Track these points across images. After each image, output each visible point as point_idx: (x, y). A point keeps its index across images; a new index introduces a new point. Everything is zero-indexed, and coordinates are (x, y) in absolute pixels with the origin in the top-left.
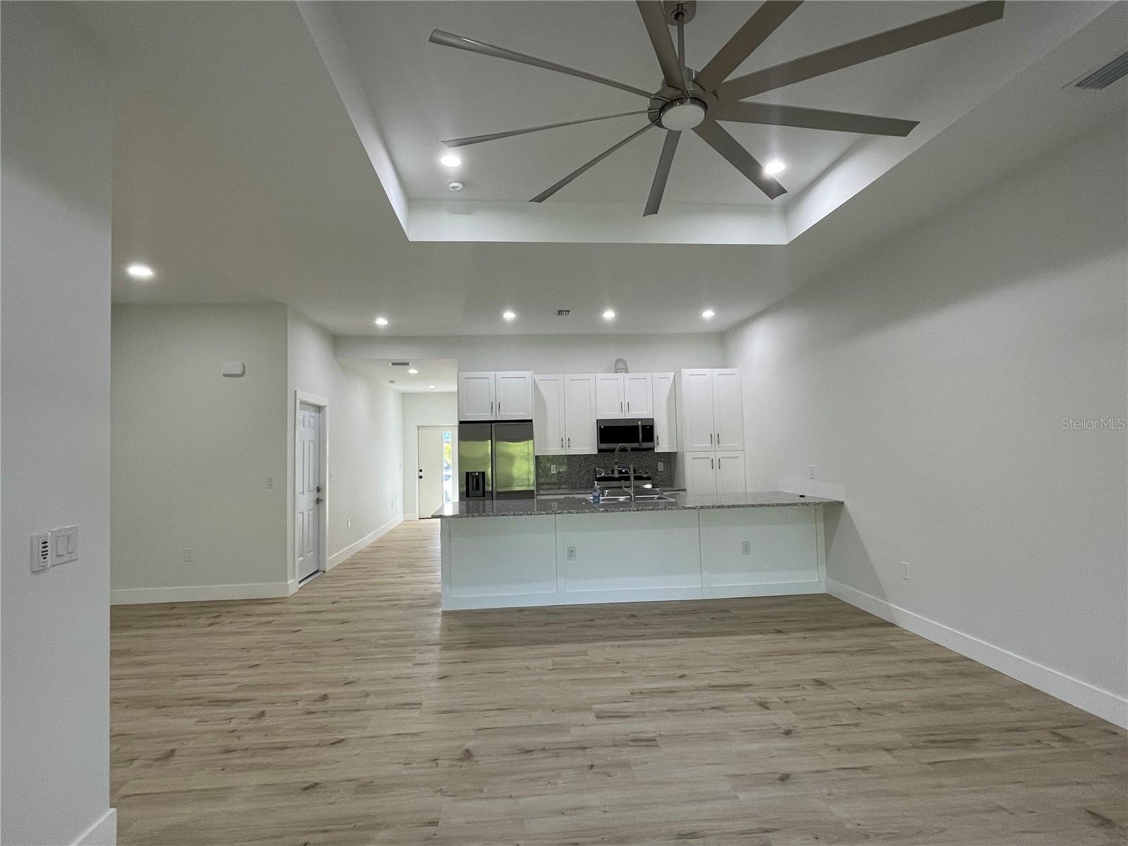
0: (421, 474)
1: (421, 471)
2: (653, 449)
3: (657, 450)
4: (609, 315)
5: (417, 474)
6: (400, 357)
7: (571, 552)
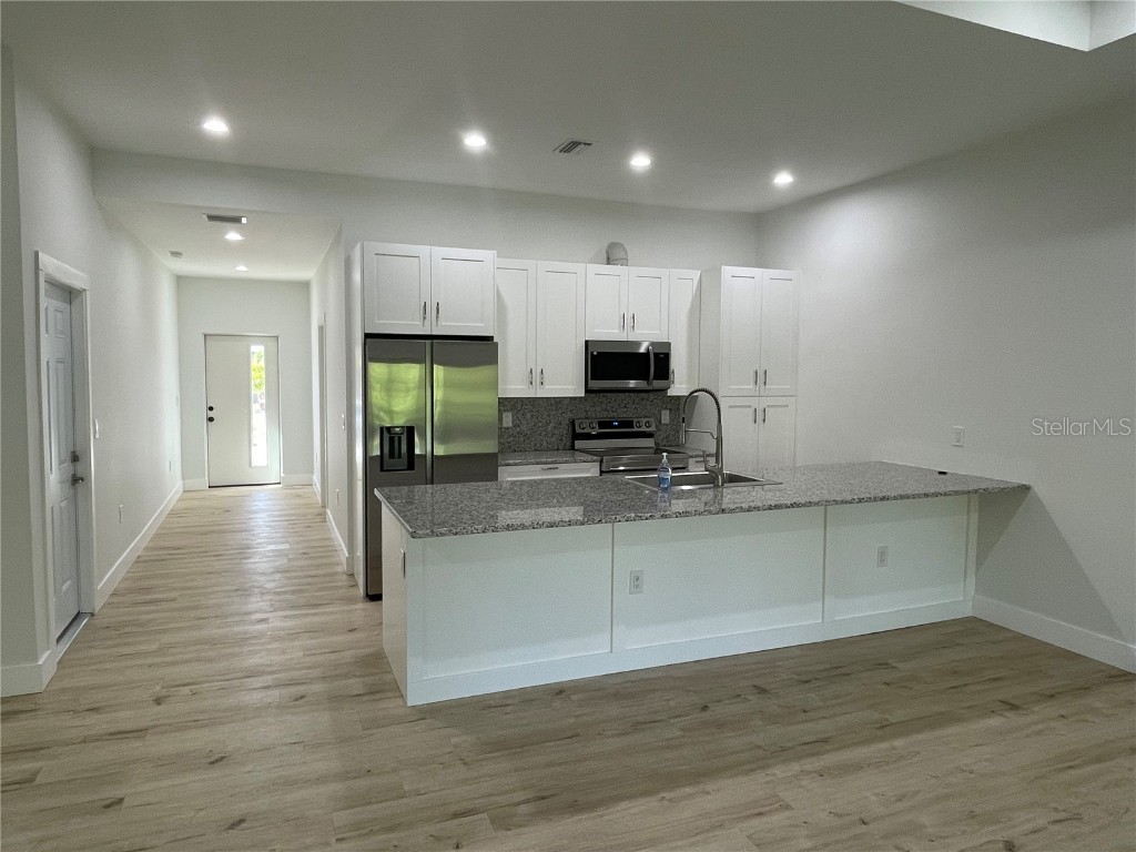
0: (211, 414)
1: (211, 409)
2: (665, 390)
3: (672, 392)
4: (641, 161)
5: (204, 414)
6: (224, 205)
7: (637, 579)
